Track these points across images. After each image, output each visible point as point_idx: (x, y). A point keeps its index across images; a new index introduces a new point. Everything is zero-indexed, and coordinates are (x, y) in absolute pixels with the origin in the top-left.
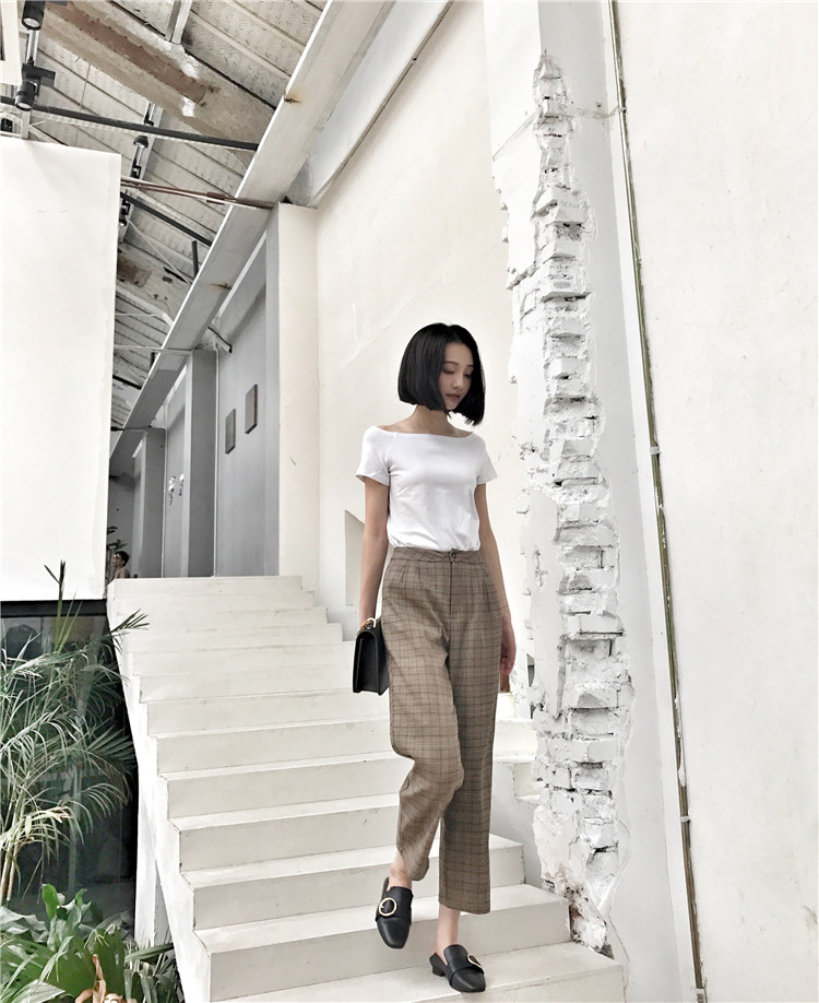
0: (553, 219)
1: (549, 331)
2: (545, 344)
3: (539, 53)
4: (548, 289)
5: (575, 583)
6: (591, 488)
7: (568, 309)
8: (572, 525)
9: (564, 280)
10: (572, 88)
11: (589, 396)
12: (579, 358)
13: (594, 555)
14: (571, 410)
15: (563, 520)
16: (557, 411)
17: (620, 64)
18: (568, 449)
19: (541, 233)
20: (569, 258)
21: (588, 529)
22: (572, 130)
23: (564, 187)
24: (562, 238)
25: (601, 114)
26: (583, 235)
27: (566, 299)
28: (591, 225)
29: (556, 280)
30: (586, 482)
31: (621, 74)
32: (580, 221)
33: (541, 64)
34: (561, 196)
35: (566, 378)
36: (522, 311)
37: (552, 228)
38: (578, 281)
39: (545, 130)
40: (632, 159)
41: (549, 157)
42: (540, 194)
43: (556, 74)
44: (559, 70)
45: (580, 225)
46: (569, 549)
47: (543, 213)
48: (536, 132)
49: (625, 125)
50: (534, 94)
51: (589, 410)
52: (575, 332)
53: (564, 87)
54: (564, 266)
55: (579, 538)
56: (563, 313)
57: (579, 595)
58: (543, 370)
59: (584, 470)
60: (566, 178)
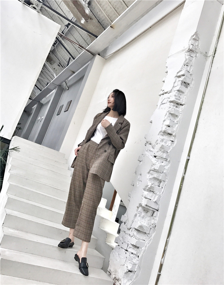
0: (182, 79)
1: (169, 111)
2: (166, 114)
3: (195, 31)
4: (173, 99)
5: (150, 188)
6: (164, 162)
7: (176, 107)
8: (155, 170)
9: (179, 98)
10: (200, 44)
11: (174, 134)
12: (175, 122)
13: (158, 182)
14: (166, 137)
15: (153, 168)
16: (162, 135)
17: (218, 43)
18: (162, 147)
19: (176, 82)
20: (183, 92)
21: (160, 173)
22: (196, 56)
23: (188, 71)
24: (182, 86)
25: (206, 55)
26: (189, 87)
27: (177, 104)
28: (192, 85)
29: (176, 97)
30: (163, 159)
31: (217, 46)
32: (189, 83)
33: (194, 35)
34: (186, 74)
35: (169, 126)
36: (162, 103)
37: (180, 82)
38: (183, 100)
39: (188, 54)
40: (211, 71)
41: (187, 61)
42: (181, 71)
43: (197, 39)
44: (199, 38)
45: (189, 84)
46: (151, 177)
47: (179, 77)
48: (186, 53)
49: (213, 61)
50: (189, 42)
51: (172, 138)
52: (177, 114)
53: (198, 44)
54: (180, 94)
55: (156, 175)
56: (175, 107)
57: (149, 193)
58: (162, 122)
59: (164, 155)
60: (190, 69)
